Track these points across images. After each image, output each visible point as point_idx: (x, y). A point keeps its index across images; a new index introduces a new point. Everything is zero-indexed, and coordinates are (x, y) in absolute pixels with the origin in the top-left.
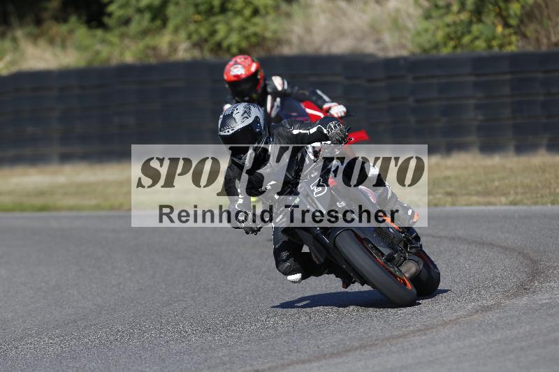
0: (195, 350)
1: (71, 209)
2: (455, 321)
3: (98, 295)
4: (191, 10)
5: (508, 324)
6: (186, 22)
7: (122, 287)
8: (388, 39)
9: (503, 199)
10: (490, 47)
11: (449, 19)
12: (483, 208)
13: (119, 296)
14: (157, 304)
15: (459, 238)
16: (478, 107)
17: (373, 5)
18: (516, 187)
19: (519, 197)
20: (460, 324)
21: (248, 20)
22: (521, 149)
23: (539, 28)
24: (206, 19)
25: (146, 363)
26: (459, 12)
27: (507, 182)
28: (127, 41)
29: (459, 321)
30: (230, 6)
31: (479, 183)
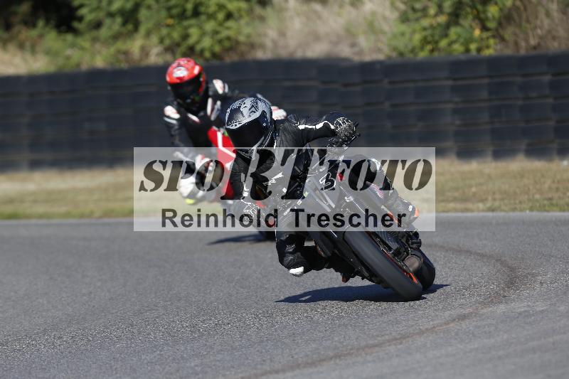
0: (166, 360)
1: (41, 217)
2: (432, 330)
3: (68, 304)
4: (164, 13)
5: (485, 332)
6: (158, 26)
7: (92, 296)
8: (364, 42)
9: (481, 206)
10: (468, 50)
11: (426, 22)
12: (460, 214)
13: (89, 305)
14: (128, 313)
15: (436, 245)
16: (455, 112)
17: (348, 8)
18: (494, 193)
19: (497, 204)
20: (436, 332)
21: (221, 24)
22: (499, 154)
23: (518, 31)
24: (179, 23)
25: (116, 373)
26: (436, 15)
27: (485, 188)
28: (98, 46)
29: (436, 330)
30: (202, 9)
31: (457, 189)
